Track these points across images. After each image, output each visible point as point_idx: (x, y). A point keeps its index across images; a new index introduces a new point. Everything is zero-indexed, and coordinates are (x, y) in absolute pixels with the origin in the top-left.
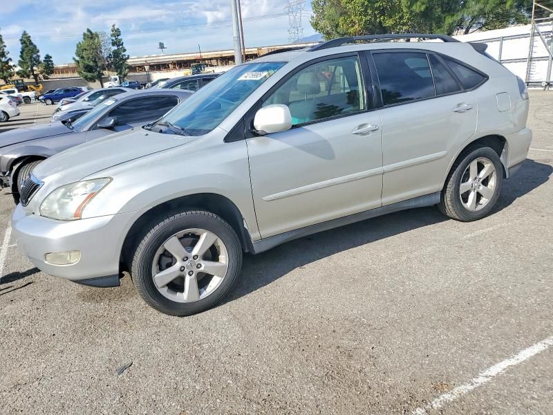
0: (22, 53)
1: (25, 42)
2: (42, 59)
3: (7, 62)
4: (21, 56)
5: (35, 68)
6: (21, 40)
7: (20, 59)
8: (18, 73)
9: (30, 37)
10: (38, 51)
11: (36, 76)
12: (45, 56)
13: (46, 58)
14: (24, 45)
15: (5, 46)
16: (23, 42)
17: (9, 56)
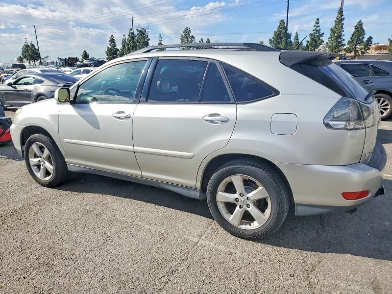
0: (353, 35)
1: (357, 28)
2: (365, 40)
3: (341, 42)
4: (351, 38)
5: (358, 46)
6: (355, 27)
7: (350, 40)
8: (345, 50)
9: (362, 24)
10: (364, 34)
11: (356, 52)
12: (368, 37)
13: (368, 39)
14: (357, 30)
15: (343, 31)
16: (356, 27)
17: (343, 38)
